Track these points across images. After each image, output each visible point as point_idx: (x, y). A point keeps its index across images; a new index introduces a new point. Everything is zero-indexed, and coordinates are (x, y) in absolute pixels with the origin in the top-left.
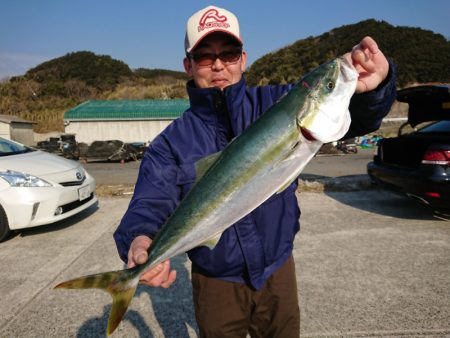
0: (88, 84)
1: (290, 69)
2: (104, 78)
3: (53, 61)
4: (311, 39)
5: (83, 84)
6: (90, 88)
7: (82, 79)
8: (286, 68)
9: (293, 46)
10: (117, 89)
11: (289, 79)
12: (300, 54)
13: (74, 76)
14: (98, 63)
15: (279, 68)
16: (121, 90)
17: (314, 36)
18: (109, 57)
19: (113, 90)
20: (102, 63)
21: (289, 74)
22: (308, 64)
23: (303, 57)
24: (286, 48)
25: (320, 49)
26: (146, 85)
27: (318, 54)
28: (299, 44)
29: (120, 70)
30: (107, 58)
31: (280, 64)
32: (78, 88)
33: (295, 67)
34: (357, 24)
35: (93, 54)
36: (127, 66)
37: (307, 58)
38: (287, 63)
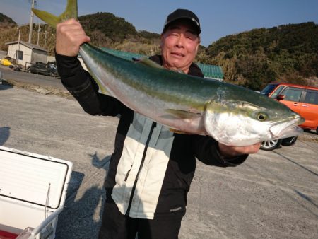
0: (106, 35)
1: (243, 49)
2: (117, 33)
3: (88, 16)
4: (263, 30)
5: (103, 35)
6: (107, 38)
7: (104, 32)
8: (240, 47)
9: (249, 33)
10: (124, 42)
11: (240, 55)
12: (253, 38)
13: (99, 29)
14: (115, 23)
15: (235, 46)
16: (126, 44)
17: (266, 28)
18: (124, 19)
19: (121, 43)
20: (118, 23)
21: (241, 52)
22: (256, 47)
23: (255, 42)
24: (243, 33)
25: (267, 38)
26: (143, 42)
27: (265, 41)
28: (254, 31)
29: (128, 29)
30: (122, 20)
31: (236, 43)
32: (99, 37)
33: (247, 48)
34: (299, 25)
35: (114, 16)
36: (134, 28)
37: (257, 43)
38: (242, 44)
